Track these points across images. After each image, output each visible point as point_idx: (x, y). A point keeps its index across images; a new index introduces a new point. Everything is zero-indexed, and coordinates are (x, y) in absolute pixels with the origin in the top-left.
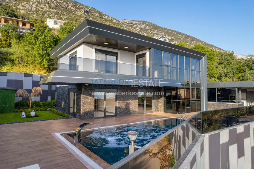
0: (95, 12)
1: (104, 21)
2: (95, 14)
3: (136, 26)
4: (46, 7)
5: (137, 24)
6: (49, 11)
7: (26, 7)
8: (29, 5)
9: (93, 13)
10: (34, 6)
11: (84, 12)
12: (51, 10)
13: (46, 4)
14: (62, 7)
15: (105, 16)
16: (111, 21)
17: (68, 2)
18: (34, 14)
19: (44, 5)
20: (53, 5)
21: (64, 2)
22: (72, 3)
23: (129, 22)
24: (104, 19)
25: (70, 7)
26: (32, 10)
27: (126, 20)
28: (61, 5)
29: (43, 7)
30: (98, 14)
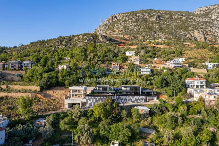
0: (166, 15)
1: (173, 21)
2: (166, 16)
3: (214, 11)
4: (130, 23)
5: (216, 9)
6: (132, 25)
7: (118, 26)
8: (120, 24)
9: (164, 16)
10: (123, 24)
11: (156, 18)
12: (133, 24)
13: (130, 21)
14: (140, 19)
15: (174, 16)
16: (180, 19)
17: (144, 13)
18: (122, 30)
19: (128, 21)
20: (134, 19)
21: (141, 14)
22: (147, 13)
23: (206, 9)
24: (173, 19)
25: (145, 17)
26: (122, 27)
27: (202, 8)
28: (139, 18)
29: (128, 23)
30: (168, 16)
